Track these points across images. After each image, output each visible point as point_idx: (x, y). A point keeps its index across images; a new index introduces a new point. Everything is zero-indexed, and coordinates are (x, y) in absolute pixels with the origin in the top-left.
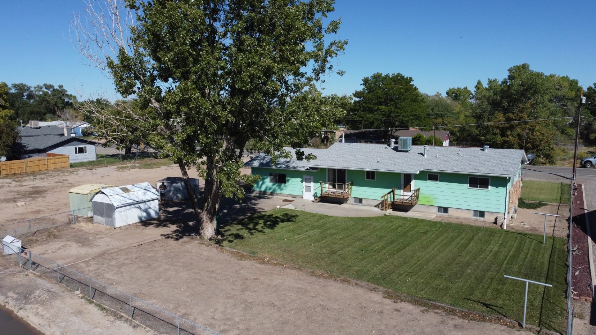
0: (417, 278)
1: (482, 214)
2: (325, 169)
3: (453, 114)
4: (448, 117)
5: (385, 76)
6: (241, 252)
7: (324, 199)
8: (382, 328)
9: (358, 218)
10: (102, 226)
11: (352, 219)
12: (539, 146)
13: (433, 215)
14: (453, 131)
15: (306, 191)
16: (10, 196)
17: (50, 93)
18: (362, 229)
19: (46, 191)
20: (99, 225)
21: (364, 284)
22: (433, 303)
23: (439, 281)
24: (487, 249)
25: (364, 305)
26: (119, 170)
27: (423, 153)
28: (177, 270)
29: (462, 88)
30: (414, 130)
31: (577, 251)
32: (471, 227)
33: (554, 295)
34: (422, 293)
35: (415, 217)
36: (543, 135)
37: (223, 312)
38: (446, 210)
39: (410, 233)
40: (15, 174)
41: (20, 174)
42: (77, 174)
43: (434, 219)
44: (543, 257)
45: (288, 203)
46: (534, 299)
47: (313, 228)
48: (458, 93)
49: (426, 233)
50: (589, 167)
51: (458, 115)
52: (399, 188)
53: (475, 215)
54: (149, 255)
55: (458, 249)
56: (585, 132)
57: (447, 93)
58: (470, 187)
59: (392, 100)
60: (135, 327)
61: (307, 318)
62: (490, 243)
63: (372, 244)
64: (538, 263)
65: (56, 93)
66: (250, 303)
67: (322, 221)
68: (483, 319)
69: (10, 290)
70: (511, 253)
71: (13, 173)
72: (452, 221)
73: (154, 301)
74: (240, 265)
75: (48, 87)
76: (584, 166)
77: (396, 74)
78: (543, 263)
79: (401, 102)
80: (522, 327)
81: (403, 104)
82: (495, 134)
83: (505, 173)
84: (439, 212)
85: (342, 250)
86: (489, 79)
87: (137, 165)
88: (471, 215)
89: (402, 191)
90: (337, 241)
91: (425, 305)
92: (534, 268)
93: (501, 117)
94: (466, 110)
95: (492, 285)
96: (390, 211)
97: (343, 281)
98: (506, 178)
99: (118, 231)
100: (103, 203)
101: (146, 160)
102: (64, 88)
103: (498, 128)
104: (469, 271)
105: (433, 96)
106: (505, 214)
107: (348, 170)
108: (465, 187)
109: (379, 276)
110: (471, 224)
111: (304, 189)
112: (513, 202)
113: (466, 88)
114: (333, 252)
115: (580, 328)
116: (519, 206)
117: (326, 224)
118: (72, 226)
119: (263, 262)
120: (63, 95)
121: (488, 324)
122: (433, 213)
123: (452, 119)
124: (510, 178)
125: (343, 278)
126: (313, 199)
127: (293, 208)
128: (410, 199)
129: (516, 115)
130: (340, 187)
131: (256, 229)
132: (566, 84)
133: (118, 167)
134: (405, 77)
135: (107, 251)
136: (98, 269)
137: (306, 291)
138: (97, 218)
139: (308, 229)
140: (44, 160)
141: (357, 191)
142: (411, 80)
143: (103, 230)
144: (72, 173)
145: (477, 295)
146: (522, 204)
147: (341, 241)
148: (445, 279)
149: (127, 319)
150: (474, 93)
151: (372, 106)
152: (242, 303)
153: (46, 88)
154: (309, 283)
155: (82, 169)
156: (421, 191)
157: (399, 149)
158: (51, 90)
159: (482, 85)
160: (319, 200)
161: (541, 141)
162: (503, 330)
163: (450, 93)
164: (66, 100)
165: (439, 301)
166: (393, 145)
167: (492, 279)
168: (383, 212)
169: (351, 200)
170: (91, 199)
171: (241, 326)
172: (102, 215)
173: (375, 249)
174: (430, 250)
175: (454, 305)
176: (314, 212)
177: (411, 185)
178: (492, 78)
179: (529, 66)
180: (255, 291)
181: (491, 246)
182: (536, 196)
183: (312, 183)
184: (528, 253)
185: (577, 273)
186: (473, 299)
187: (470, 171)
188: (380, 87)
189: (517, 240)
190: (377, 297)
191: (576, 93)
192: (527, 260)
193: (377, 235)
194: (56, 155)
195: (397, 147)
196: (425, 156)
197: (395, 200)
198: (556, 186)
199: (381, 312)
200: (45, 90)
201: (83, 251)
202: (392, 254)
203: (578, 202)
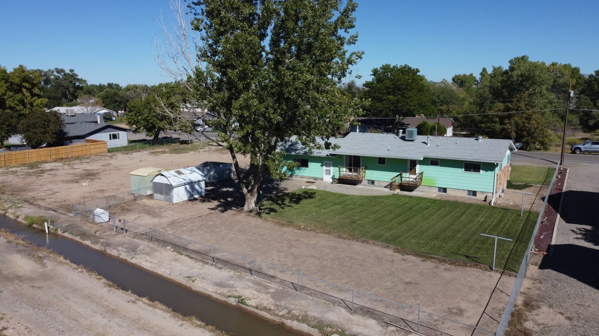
0: (419, 240)
1: (474, 193)
2: (343, 155)
3: (458, 101)
4: (452, 104)
5: (393, 67)
6: (281, 221)
7: (342, 181)
8: (394, 270)
9: (371, 196)
10: (162, 202)
11: (366, 197)
12: (533, 133)
13: (434, 194)
14: (457, 117)
15: (326, 174)
16: (70, 178)
17: (61, 77)
18: (375, 205)
19: (99, 174)
20: (159, 201)
21: (379, 243)
22: (431, 255)
23: (436, 242)
24: (476, 220)
25: (380, 257)
26: (152, 154)
27: (426, 142)
28: (236, 234)
29: (468, 74)
30: (420, 118)
31: (546, 222)
32: (464, 204)
33: (521, 251)
34: (423, 249)
35: (419, 196)
36: (538, 124)
37: (279, 261)
38: (445, 190)
39: (415, 208)
40: (62, 158)
41: (67, 158)
42: (117, 159)
43: (435, 197)
44: (518, 226)
45: (311, 184)
46: (505, 254)
47: (335, 204)
48: (463, 80)
49: (427, 208)
50: (578, 153)
51: (462, 102)
52: (406, 172)
53: (469, 194)
54: (210, 223)
55: (452, 220)
56: (585, 118)
57: (453, 80)
58: (465, 171)
59: (399, 89)
60: (220, 268)
61: (340, 264)
62: (478, 216)
63: (384, 216)
64: (514, 230)
65: (67, 77)
66: (297, 255)
67: (341, 199)
68: (465, 265)
69: (118, 246)
70: (494, 223)
71: (61, 157)
72: (450, 199)
73: (226, 253)
74: (282, 231)
75: (59, 71)
76: (574, 152)
77: (403, 66)
78: (517, 230)
79: (408, 92)
80: (493, 270)
81: (410, 93)
82: (495, 122)
83: (494, 160)
84: (439, 192)
85: (360, 220)
86: (493, 67)
87: (167, 150)
88: (465, 194)
89: (408, 174)
90: (355, 214)
91: (424, 257)
92: (510, 234)
93: (501, 106)
94: (471, 96)
95: (476, 245)
96: (398, 191)
97: (363, 242)
98: (494, 163)
99: (176, 206)
100: (162, 184)
101: (173, 145)
102: (75, 72)
103: (497, 116)
104: (459, 235)
105: (439, 83)
106: (493, 193)
107: (363, 157)
108: (460, 172)
109: (391, 238)
110: (465, 202)
111: (324, 173)
112: (500, 183)
113: (471, 75)
114: (354, 222)
115: (534, 271)
116: (508, 187)
117: (345, 201)
118: (137, 202)
119: (300, 228)
120: (74, 79)
121: (468, 268)
122: (435, 193)
123: (456, 106)
124: (497, 164)
125: (363, 240)
126: (331, 180)
127: (316, 188)
128: (414, 181)
129: (514, 105)
130: (356, 171)
131: (284, 204)
132: (567, 72)
133: (150, 152)
134: (412, 68)
135: (175, 220)
136: (175, 233)
137: (336, 248)
138: (157, 196)
139: (331, 204)
140: (86, 145)
141: (370, 174)
142: (418, 71)
143: (164, 205)
144: (111, 157)
145: (463, 250)
146: (510, 185)
147: (359, 214)
148: (441, 241)
149: (212, 264)
150: (479, 80)
151: (381, 96)
152: (291, 255)
153: (58, 73)
154: (338, 243)
155: (119, 154)
156: (424, 175)
157: (406, 139)
158: (63, 74)
159: (487, 72)
160: (337, 181)
161: (535, 129)
162: (479, 271)
163: (456, 80)
164: (77, 84)
165: (434, 254)
166: (401, 135)
167: (476, 241)
168: (392, 192)
169: (365, 182)
170: (152, 181)
171: (294, 269)
172: (161, 194)
173: (386, 220)
174: (430, 221)
175: (445, 257)
176: (334, 192)
177: (415, 169)
178: (497, 66)
179: (528, 58)
180: (298, 248)
181: (479, 218)
182: (524, 179)
183: (332, 168)
184: (507, 223)
185: (542, 237)
186: (460, 253)
187: (465, 158)
188: (388, 77)
189: (501, 214)
190: (389, 252)
191: (577, 81)
192: (505, 228)
193: (387, 210)
194: (95, 141)
195: (405, 137)
196: (429, 145)
197: (403, 182)
198: (545, 170)
199: (393, 261)
200: (57, 74)
201: (156, 220)
202: (400, 224)
203: (559, 184)
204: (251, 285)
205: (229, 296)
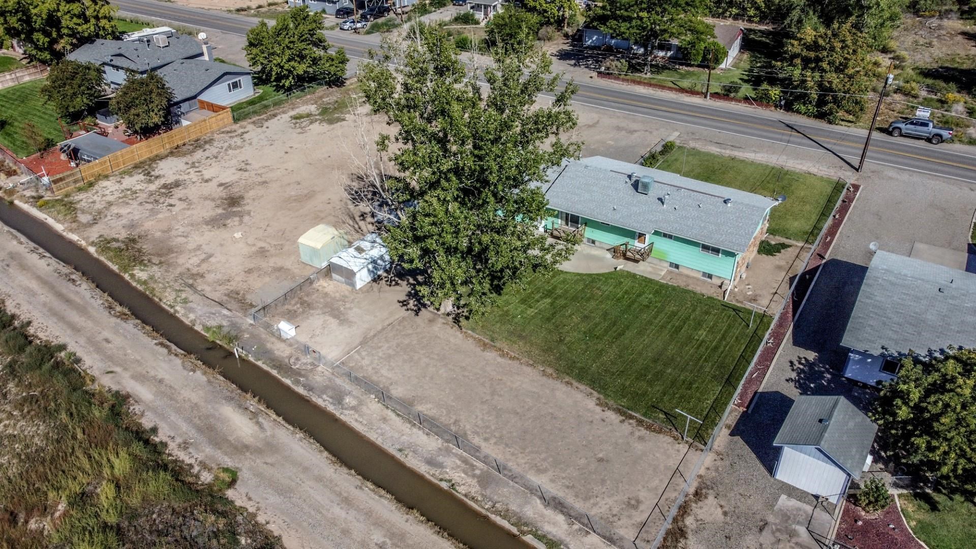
6: (483, 338)
8: (590, 438)
10: (342, 285)
16: (210, 210)
18: (590, 299)
19: (243, 197)
20: (339, 284)
21: (582, 387)
22: (630, 412)
25: (581, 413)
26: (295, 126)
32: (693, 296)
33: (723, 403)
35: (645, 275)
37: (482, 420)
39: (634, 306)
40: (178, 145)
41: (183, 144)
42: (251, 142)
44: (738, 350)
50: (896, 135)
52: (634, 238)
53: (704, 276)
55: (670, 335)
58: (702, 251)
60: (427, 435)
62: (702, 326)
63: (596, 325)
64: (731, 360)
67: (552, 281)
68: (660, 430)
70: (714, 344)
74: (484, 359)
76: (891, 133)
80: (683, 440)
83: (735, 249)
84: (669, 267)
87: (313, 109)
88: (699, 276)
89: (635, 242)
91: (624, 414)
92: (724, 367)
95: (681, 391)
97: (567, 384)
98: (735, 253)
99: (361, 294)
100: (341, 266)
104: (670, 370)
106: (731, 280)
107: (582, 218)
108: (696, 251)
109: (596, 376)
110: (697, 288)
115: (724, 440)
116: (759, 251)
118: (314, 286)
119: (503, 354)
121: (661, 437)
122: (664, 268)
124: (738, 254)
128: (643, 251)
130: (573, 226)
133: (291, 118)
135: (367, 333)
136: (372, 362)
137: (539, 396)
138: (336, 277)
140: (204, 121)
141: (590, 233)
143: (347, 293)
144: (242, 137)
145: (666, 401)
146: (761, 249)
148: (647, 381)
149: (420, 427)
152: (494, 409)
154: (542, 385)
155: (250, 126)
156: (654, 245)
157: (639, 190)
162: (670, 442)
165: (634, 411)
167: (683, 383)
168: (615, 263)
169: (585, 241)
171: (497, 435)
172: (341, 276)
175: (644, 416)
177: (645, 236)
180: (501, 395)
181: (701, 332)
182: (789, 223)
184: (728, 344)
185: (755, 375)
186: (661, 407)
187: (703, 239)
189: (728, 322)
190: (591, 404)
192: (723, 355)
193: (602, 310)
194: (213, 107)
195: (637, 187)
196: (665, 205)
197: (628, 250)
199: (592, 422)
202: (611, 343)
203: (828, 240)
204: (459, 462)
205: (441, 480)
